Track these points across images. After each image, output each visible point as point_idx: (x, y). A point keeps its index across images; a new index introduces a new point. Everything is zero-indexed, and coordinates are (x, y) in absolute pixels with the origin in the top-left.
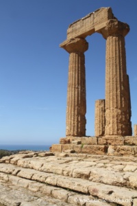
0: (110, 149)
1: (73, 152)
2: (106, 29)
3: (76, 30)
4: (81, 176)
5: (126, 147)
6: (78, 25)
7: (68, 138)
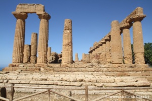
0: (42, 69)
1: (22, 71)
2: (43, 15)
3: (24, 8)
4: (42, 80)
5: (49, 68)
6: (26, 6)
7: (15, 64)
